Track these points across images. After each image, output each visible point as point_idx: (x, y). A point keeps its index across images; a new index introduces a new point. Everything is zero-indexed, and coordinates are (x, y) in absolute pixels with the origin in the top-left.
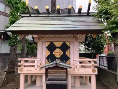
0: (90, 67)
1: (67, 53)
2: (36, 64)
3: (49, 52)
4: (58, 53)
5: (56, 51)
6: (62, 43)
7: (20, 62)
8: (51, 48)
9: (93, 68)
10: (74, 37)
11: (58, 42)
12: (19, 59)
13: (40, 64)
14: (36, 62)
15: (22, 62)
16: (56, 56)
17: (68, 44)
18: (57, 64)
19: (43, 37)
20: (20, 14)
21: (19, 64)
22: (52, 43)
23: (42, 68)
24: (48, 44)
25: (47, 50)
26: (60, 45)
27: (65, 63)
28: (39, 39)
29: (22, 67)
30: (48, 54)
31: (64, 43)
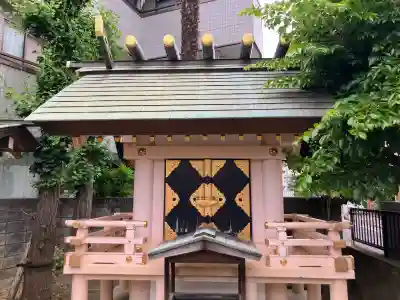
1: (241, 200)
2: (130, 240)
3: (176, 196)
4: (207, 199)
5: (199, 192)
6: (222, 164)
7: (73, 232)
8: (183, 180)
9: (338, 255)
10: (263, 143)
11: (208, 162)
12: (69, 223)
13: (145, 240)
14: (130, 233)
15: (80, 235)
16: (200, 210)
17: (243, 166)
18: (204, 241)
19: (153, 144)
20: (74, 65)
21: (68, 240)
22: (185, 163)
23: (152, 256)
24: (172, 166)
25: (168, 188)
27: (233, 236)
28: (142, 151)
29: (78, 252)
30: (172, 204)
31: (230, 162)
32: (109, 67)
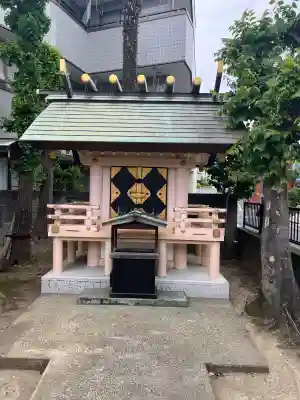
0: (208, 226)
1: (161, 194)
2: (89, 218)
3: (118, 190)
4: (139, 193)
5: (133, 188)
6: (149, 170)
7: (52, 211)
8: (123, 181)
9: (216, 227)
10: (178, 157)
11: (139, 169)
12: (50, 206)
13: (99, 217)
14: (89, 213)
15: (58, 213)
16: (134, 200)
17: (163, 173)
18: (136, 217)
19: (102, 156)
21: (50, 216)
22: (124, 169)
23: (104, 224)
24: (115, 172)
25: (113, 186)
26: (144, 176)
27: (155, 216)
28: (95, 160)
29: (57, 223)
30: (115, 196)
31: (155, 170)
32: (69, 96)
